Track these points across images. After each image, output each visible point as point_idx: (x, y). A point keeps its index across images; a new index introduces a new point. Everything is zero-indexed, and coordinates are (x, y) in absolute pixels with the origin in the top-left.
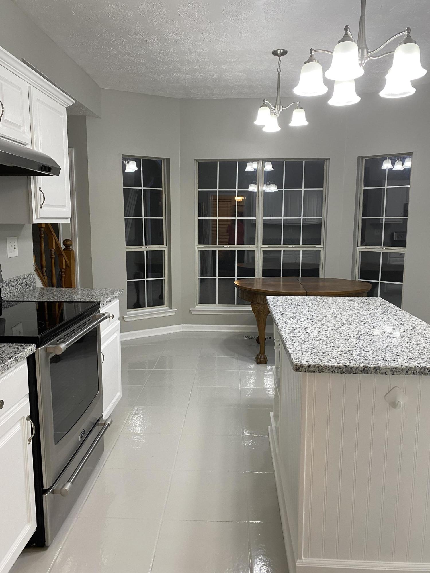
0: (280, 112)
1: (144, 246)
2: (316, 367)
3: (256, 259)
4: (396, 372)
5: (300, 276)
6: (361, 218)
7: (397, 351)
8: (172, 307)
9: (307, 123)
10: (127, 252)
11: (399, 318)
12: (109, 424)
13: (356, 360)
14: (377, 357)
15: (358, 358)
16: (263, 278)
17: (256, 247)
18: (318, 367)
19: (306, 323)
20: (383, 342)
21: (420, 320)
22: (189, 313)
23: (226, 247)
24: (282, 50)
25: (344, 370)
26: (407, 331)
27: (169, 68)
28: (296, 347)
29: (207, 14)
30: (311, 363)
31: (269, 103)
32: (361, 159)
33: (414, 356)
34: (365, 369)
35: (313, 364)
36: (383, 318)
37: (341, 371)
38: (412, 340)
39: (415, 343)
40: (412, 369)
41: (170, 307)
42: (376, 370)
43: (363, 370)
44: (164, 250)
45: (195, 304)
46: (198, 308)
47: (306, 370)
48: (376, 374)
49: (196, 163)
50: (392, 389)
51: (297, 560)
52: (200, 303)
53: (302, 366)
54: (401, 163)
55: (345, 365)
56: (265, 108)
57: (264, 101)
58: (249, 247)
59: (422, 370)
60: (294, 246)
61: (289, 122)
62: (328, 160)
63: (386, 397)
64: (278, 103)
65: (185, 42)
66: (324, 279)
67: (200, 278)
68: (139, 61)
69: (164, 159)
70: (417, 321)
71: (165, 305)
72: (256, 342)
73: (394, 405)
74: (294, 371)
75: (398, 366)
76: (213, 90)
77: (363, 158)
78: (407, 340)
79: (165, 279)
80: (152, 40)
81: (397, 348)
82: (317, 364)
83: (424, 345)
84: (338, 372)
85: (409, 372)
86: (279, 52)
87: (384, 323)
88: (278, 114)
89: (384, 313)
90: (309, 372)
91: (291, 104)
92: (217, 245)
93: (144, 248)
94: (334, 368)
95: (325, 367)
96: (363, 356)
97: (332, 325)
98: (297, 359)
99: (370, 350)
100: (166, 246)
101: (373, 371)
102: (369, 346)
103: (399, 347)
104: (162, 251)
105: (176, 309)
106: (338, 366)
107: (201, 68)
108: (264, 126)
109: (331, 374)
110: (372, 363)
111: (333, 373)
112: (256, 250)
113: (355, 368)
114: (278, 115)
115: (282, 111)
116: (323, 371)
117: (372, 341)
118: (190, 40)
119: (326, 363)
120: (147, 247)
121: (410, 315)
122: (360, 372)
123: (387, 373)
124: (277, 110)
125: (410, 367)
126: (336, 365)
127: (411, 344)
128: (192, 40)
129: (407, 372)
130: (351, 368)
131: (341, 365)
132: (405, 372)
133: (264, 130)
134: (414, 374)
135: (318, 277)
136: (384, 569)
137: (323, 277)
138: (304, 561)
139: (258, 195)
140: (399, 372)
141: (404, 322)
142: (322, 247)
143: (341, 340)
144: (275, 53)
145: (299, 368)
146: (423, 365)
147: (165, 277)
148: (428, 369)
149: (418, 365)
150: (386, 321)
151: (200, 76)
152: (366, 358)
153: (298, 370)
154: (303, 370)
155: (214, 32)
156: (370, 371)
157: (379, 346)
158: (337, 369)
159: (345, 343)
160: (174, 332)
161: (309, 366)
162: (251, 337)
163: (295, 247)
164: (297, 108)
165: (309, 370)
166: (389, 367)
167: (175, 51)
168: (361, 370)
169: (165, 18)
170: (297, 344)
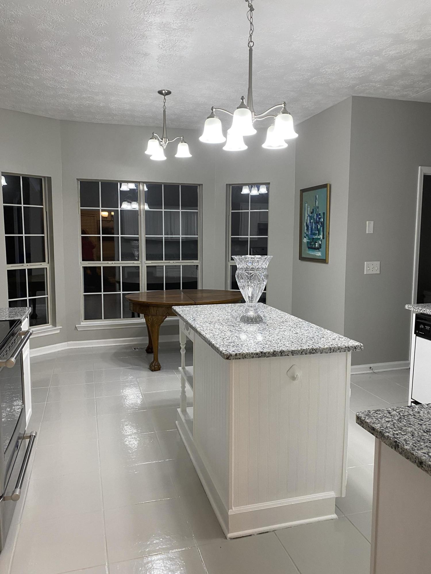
0: (166, 144)
1: (25, 264)
2: (241, 355)
3: (140, 274)
4: (295, 353)
5: (181, 289)
6: (231, 237)
7: (291, 340)
8: (57, 325)
9: (190, 156)
10: (8, 271)
11: (282, 318)
12: (34, 436)
13: (266, 347)
14: (279, 345)
15: (267, 346)
16: (147, 292)
17: (140, 263)
18: (242, 355)
19: (217, 325)
20: (278, 334)
21: (297, 318)
22: (75, 329)
23: (111, 264)
24: (167, 90)
25: (260, 355)
26: (292, 326)
27: (57, 93)
28: (220, 343)
29: (107, 56)
30: (236, 352)
31: (158, 136)
32: (228, 186)
33: (303, 342)
34: (274, 353)
35: (239, 353)
36: (271, 318)
37: (258, 356)
38: (298, 332)
39: (300, 334)
40: (305, 351)
41: (54, 324)
42: (282, 353)
43: (273, 354)
44: (46, 268)
45: (80, 320)
46: (83, 324)
47: (234, 357)
48: (282, 356)
49: (78, 183)
50: (292, 367)
51: (229, 511)
52: (85, 319)
53: (231, 355)
54: (256, 188)
55: (261, 351)
56: (154, 140)
57: (153, 134)
58: (134, 263)
59: (311, 351)
60: (175, 261)
61: (175, 154)
62: (201, 186)
63: (288, 373)
64: (165, 136)
65: (80, 75)
66: (202, 290)
67: (84, 295)
68: (28, 84)
69: (44, 177)
70: (295, 318)
71: (48, 323)
72: (146, 352)
73: (294, 378)
74: (225, 359)
75: (295, 349)
76: (96, 116)
77: (230, 185)
78: (294, 332)
79: (47, 297)
80: (46, 69)
81: (290, 338)
82: (241, 352)
83: (306, 335)
84: (256, 357)
85: (303, 353)
86: (164, 92)
87: (273, 321)
88: (165, 145)
89: (270, 314)
90: (236, 359)
91: (177, 138)
92: (102, 261)
93: (25, 266)
94: (253, 354)
95: (247, 354)
96: (270, 345)
97: (237, 325)
98: (225, 351)
99: (272, 340)
100: (49, 263)
101: (279, 354)
102: (270, 338)
103: (291, 337)
104: (44, 268)
105: (61, 326)
106: (256, 353)
107: (89, 97)
108: (151, 156)
109: (251, 359)
110: (278, 349)
111: (252, 358)
112: (140, 266)
113: (268, 353)
114: (165, 147)
115: (168, 143)
116: (246, 357)
117: (271, 334)
118: (85, 73)
119: (247, 351)
120: (29, 265)
121: (289, 314)
122: (271, 356)
123: (288, 355)
124: (164, 142)
125: (303, 349)
126: (254, 352)
127: (298, 334)
128: (87, 74)
129: (302, 352)
130: (265, 353)
131: (258, 351)
132: (301, 353)
133: (151, 158)
134: (306, 354)
135: (197, 289)
136: (291, 504)
137: (201, 289)
138: (234, 510)
139: (139, 215)
140: (296, 353)
141: (287, 320)
142: (199, 263)
143: (249, 336)
144: (160, 92)
145: (229, 357)
146: (311, 347)
147: (47, 295)
148: (315, 349)
149: (308, 347)
150: (274, 320)
151: (87, 103)
152: (273, 346)
153: (228, 358)
154: (231, 358)
155: (110, 71)
156: (277, 354)
157: (277, 338)
158: (255, 355)
159: (253, 337)
160: (59, 350)
161: (236, 355)
162: (139, 348)
163: (176, 263)
164: (182, 142)
165: (236, 357)
166: (290, 350)
167: (68, 81)
168: (271, 354)
169: (65, 54)
170: (219, 340)
